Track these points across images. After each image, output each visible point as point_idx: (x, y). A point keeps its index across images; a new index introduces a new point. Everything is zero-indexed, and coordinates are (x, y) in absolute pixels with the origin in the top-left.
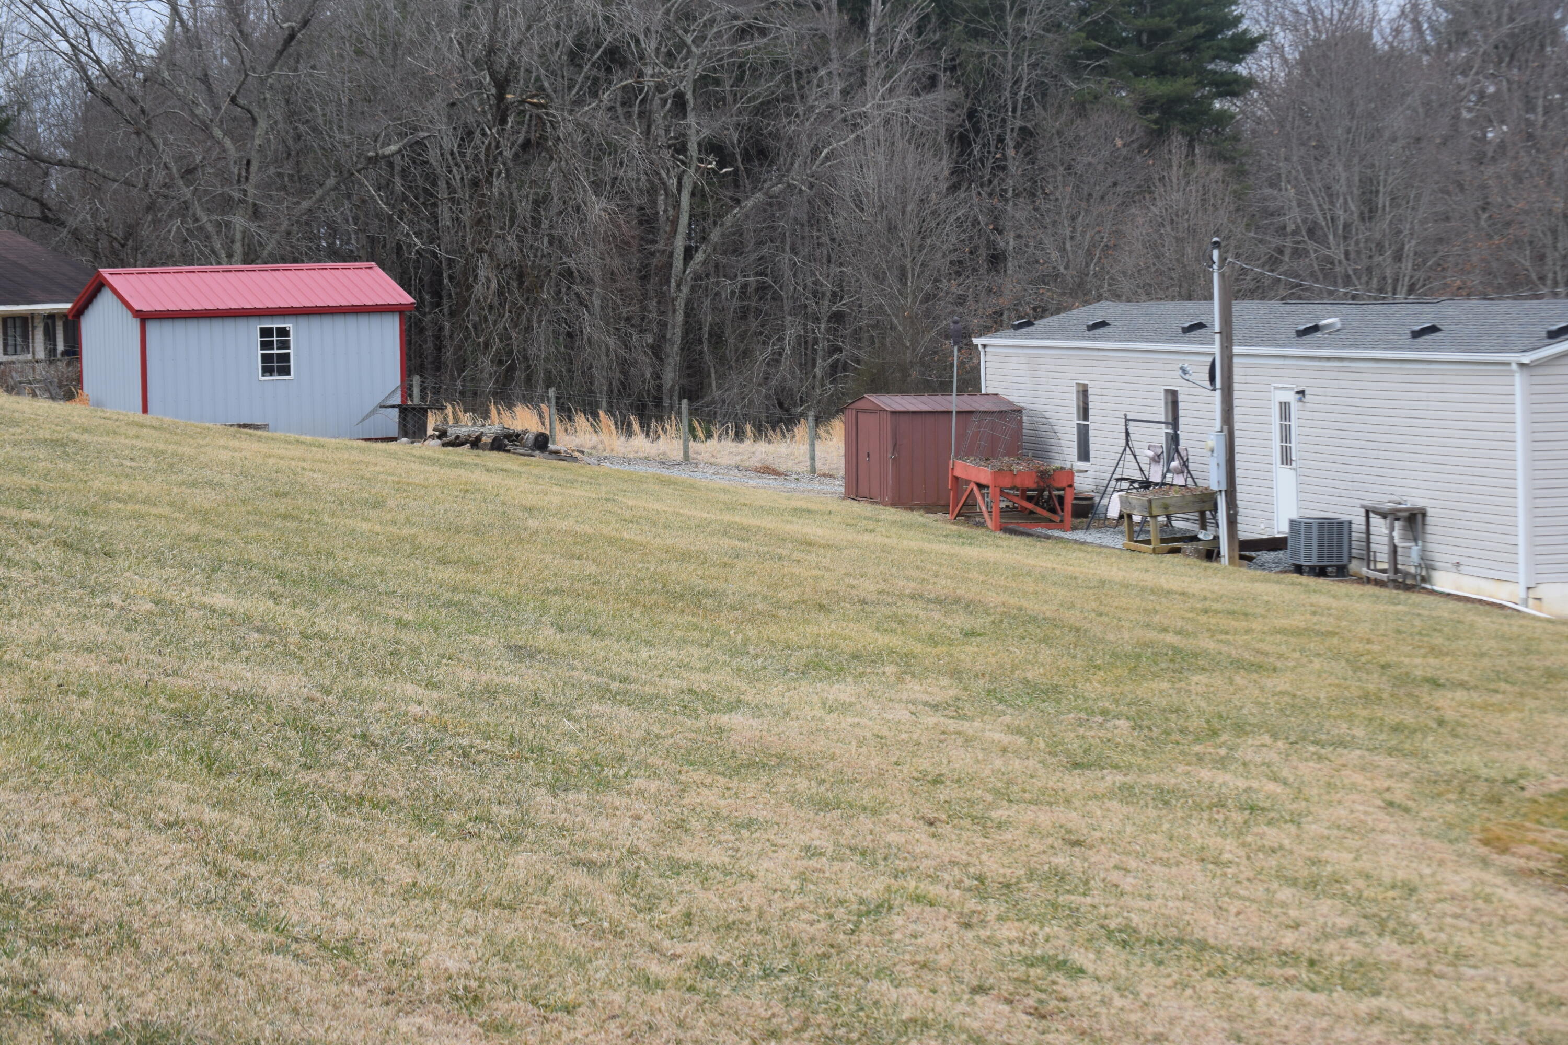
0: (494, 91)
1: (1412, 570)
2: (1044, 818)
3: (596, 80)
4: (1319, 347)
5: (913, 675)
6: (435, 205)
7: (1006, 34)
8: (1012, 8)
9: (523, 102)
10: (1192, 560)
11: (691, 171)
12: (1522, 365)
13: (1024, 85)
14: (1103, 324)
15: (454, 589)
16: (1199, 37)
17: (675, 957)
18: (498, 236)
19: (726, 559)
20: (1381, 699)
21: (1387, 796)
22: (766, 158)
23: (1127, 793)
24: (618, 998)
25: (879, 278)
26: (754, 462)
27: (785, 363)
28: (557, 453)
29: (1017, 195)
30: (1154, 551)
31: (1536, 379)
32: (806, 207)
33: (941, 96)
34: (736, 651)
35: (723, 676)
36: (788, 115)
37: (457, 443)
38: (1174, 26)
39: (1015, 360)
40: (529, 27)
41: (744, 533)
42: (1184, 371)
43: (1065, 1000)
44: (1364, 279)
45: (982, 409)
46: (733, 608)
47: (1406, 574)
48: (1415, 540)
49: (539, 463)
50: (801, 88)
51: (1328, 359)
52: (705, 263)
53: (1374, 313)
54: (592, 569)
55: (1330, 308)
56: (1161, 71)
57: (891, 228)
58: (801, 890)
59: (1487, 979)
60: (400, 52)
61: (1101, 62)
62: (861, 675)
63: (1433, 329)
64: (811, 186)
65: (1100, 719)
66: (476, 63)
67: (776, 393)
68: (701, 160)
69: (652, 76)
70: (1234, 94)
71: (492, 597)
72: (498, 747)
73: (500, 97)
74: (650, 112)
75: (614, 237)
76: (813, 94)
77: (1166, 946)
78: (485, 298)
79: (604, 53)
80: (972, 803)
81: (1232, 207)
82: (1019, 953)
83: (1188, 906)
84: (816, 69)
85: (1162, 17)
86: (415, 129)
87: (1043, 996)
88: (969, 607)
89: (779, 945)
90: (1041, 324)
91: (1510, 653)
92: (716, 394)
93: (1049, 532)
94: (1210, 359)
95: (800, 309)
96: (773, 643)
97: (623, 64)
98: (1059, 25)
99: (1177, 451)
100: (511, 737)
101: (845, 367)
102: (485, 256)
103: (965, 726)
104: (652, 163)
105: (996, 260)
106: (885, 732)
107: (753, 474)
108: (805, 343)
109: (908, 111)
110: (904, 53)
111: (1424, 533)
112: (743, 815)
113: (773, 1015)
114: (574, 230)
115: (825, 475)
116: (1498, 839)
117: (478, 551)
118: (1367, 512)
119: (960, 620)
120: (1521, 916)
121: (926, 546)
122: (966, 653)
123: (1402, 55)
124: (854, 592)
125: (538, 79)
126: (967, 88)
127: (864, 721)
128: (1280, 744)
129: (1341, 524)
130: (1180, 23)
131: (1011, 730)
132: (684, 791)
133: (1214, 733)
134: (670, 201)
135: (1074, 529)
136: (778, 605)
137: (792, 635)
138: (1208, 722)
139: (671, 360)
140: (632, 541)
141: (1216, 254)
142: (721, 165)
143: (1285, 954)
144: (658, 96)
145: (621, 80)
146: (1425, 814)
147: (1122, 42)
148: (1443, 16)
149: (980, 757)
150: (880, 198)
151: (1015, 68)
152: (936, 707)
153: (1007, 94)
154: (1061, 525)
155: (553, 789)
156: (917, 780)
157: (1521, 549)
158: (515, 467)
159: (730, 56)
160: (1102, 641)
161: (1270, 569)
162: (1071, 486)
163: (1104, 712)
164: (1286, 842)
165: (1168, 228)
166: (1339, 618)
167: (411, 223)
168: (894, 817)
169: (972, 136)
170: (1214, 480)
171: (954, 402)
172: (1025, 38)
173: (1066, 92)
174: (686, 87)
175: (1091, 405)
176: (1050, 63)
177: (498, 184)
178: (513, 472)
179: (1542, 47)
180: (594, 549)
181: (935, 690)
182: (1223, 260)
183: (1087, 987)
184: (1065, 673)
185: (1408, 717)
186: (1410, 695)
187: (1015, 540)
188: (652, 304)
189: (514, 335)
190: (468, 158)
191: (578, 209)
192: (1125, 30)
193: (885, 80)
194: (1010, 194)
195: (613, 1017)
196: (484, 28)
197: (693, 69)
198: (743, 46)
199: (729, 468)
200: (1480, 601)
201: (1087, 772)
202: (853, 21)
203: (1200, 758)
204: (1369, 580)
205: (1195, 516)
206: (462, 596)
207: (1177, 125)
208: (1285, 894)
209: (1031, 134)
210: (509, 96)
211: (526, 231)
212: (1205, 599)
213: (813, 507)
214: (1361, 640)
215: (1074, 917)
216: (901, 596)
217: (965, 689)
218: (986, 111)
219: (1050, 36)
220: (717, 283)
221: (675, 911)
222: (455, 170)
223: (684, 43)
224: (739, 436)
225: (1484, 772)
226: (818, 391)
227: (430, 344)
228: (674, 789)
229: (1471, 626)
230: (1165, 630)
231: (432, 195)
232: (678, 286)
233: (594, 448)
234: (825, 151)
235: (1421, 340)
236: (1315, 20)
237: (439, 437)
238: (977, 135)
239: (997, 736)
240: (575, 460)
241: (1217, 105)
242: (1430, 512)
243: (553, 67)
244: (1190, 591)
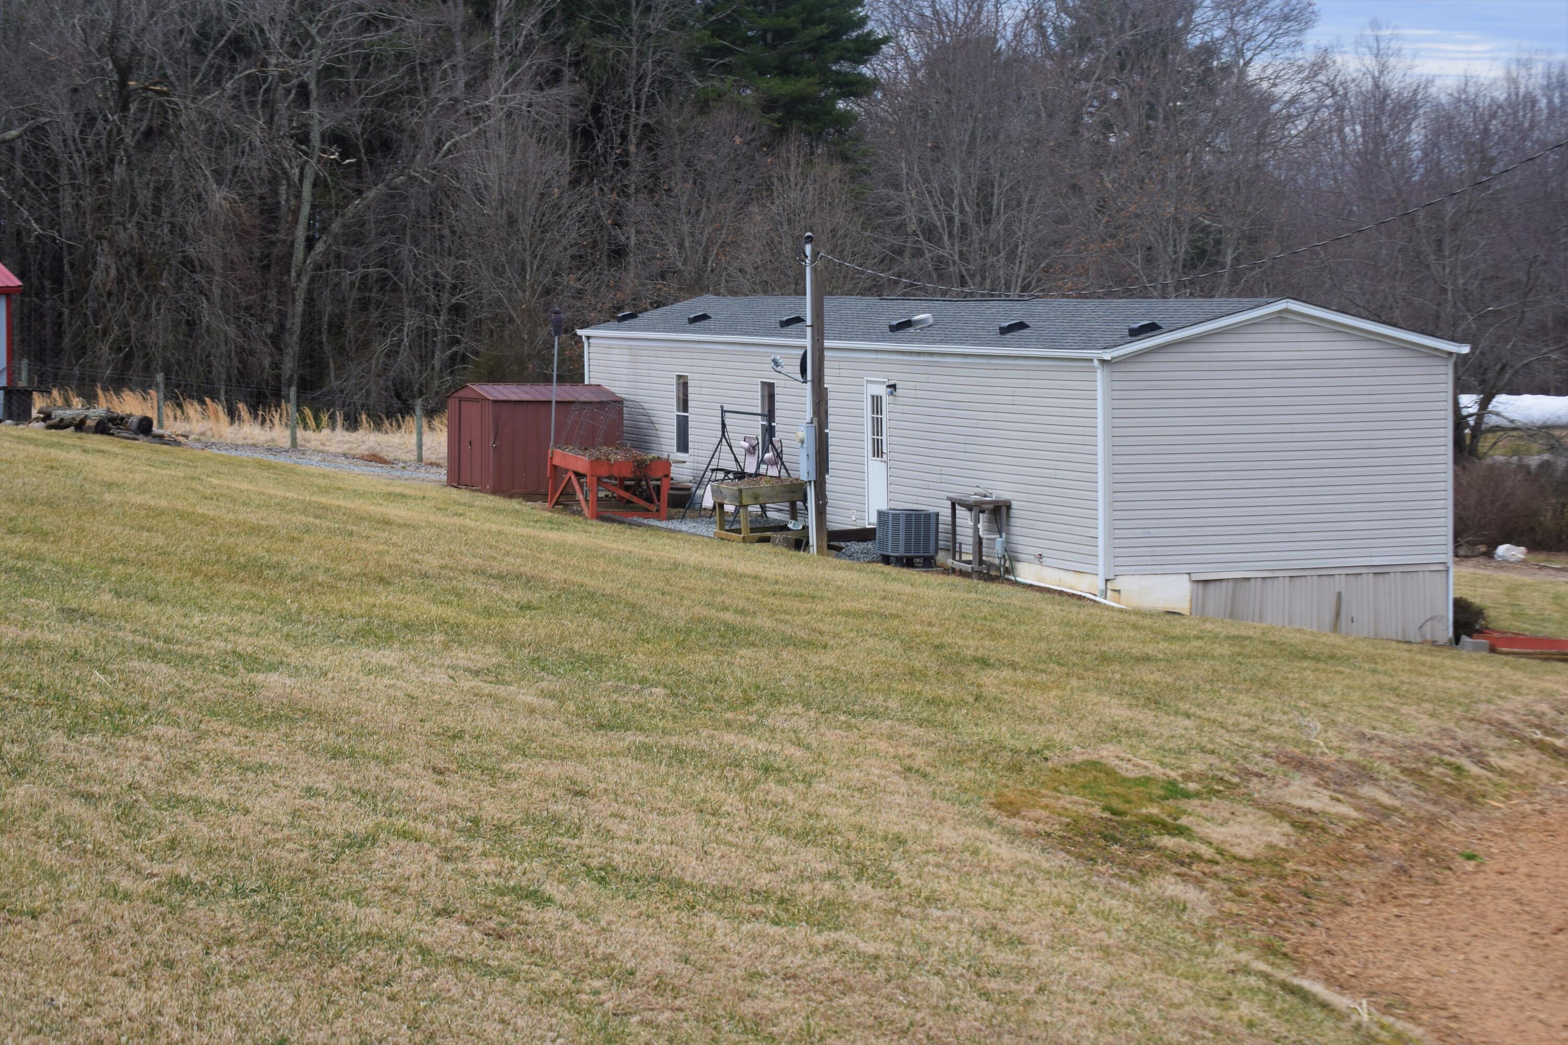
0: (116, 77)
1: (997, 562)
2: (554, 770)
3: (220, 69)
4: (910, 342)
5: (461, 644)
6: (56, 190)
7: (631, 31)
8: (637, 5)
9: (146, 89)
10: (781, 549)
11: (313, 162)
12: (1103, 362)
13: (647, 83)
14: (705, 317)
15: (20, 556)
16: (823, 37)
17: (152, 875)
18: (118, 223)
19: (296, 534)
20: (926, 676)
21: (907, 762)
22: (389, 149)
23: (643, 752)
24: (83, 906)
25: (499, 271)
26: (363, 450)
27: (404, 354)
28: (161, 437)
29: (637, 191)
30: (744, 540)
31: (1116, 376)
32: (428, 200)
33: (566, 91)
34: (289, 618)
35: (271, 641)
36: (412, 107)
37: (61, 425)
38: (798, 25)
39: (617, 351)
40: (152, 15)
41: (324, 511)
42: (776, 362)
43: (526, 923)
44: (978, 279)
45: (582, 399)
46: (294, 579)
47: (990, 566)
48: (1000, 532)
49: (142, 447)
50: (425, 80)
51: (919, 353)
52: (326, 253)
53: (966, 310)
54: (160, 540)
55: (924, 304)
56: (785, 70)
57: (512, 221)
58: (292, 825)
59: (951, 919)
60: (23, 37)
61: (726, 60)
62: (409, 642)
63: (1021, 326)
64: (433, 178)
65: (637, 687)
66: (100, 50)
67: (394, 385)
68: (324, 151)
69: (276, 66)
70: (857, 95)
71: (56, 565)
72: (25, 695)
73: (123, 84)
74: (274, 101)
75: (234, 224)
76: (437, 86)
77: (641, 882)
78: (104, 284)
79: (229, 41)
80: (484, 755)
81: (850, 206)
82: (494, 884)
83: (674, 849)
84: (439, 62)
85: (787, 17)
86: (36, 114)
87: (503, 920)
88: (529, 582)
89: (256, 869)
90: (644, 317)
91: (1071, 637)
92: (335, 384)
93: (645, 521)
94: (802, 352)
95: (419, 302)
96: (327, 612)
97: (248, 53)
98: (684, 23)
99: (771, 442)
100: (40, 685)
101: (464, 359)
102: (105, 243)
103: (501, 690)
104: (274, 153)
105: (618, 254)
106: (417, 693)
107: (360, 462)
108: (424, 335)
109: (530, 105)
110: (527, 48)
111: (1008, 525)
112: (253, 761)
113: (233, 925)
114: (194, 218)
115: (431, 464)
116: (1011, 803)
117: (49, 522)
118: (953, 505)
119: (519, 595)
120: (1004, 867)
121: (506, 528)
122: (520, 626)
123: (1025, 59)
124: (416, 566)
125: (162, 67)
126: (590, 83)
127: (400, 683)
128: (812, 713)
129: (928, 516)
130: (805, 23)
131: (542, 693)
132: (200, 738)
133: (749, 702)
134: (292, 190)
135: (670, 518)
136: (340, 577)
137: (348, 605)
138: (745, 691)
139: (289, 350)
140: (203, 515)
141: (808, 249)
142: (344, 156)
143: (758, 893)
144: (282, 85)
145: (245, 69)
146: (942, 779)
147: (747, 41)
148: (1068, 22)
149: (506, 717)
150: (500, 192)
151: (639, 64)
152: (477, 673)
153: (631, 90)
154: (658, 515)
155: (70, 731)
156: (437, 735)
157: (1101, 542)
158: (116, 450)
159: (355, 47)
160: (658, 617)
161: (858, 559)
162: (667, 476)
163: (643, 681)
164: (790, 799)
165: (786, 227)
166: (907, 603)
167: (31, 209)
168: (405, 766)
169: (595, 131)
170: (803, 469)
171: (555, 392)
172: (649, 35)
173: (690, 90)
174: (310, 78)
175: (690, 397)
176: (674, 59)
177: (119, 171)
178: (110, 453)
179: (1164, 55)
180: (165, 523)
181: (480, 657)
182: (815, 254)
183: (551, 915)
184: (613, 645)
185: (948, 692)
186: (956, 673)
187: (605, 527)
188: (272, 294)
189: (132, 322)
190: (90, 144)
191: (199, 197)
192: (751, 29)
193: (508, 74)
194: (632, 189)
195: (75, 922)
196: (108, 15)
197: (316, 59)
198: (367, 37)
199: (336, 455)
200: (1061, 593)
201: (611, 734)
202: (478, 14)
203: (728, 724)
204: (954, 571)
205: (786, 506)
206: (26, 563)
207: (796, 124)
208: (774, 841)
209: (653, 131)
210: (132, 83)
211: (146, 218)
212: (777, 582)
213: (407, 491)
214: (922, 622)
215: (558, 855)
216: (463, 572)
217: (509, 657)
218: (610, 107)
219: (676, 33)
220: (338, 273)
221: (162, 837)
222: (75, 155)
223: (307, 35)
224: (352, 424)
225: (1010, 743)
226: (436, 383)
227: (48, 331)
228: (191, 736)
229: (1039, 613)
230: (726, 609)
231: (52, 181)
232: (299, 275)
233: (203, 434)
234: (448, 144)
235: (1009, 336)
236: (939, 22)
237: (44, 420)
238: (600, 130)
239: (529, 699)
240: (178, 444)
241: (841, 105)
242: (1014, 504)
243: (177, 55)
244: (763, 575)
